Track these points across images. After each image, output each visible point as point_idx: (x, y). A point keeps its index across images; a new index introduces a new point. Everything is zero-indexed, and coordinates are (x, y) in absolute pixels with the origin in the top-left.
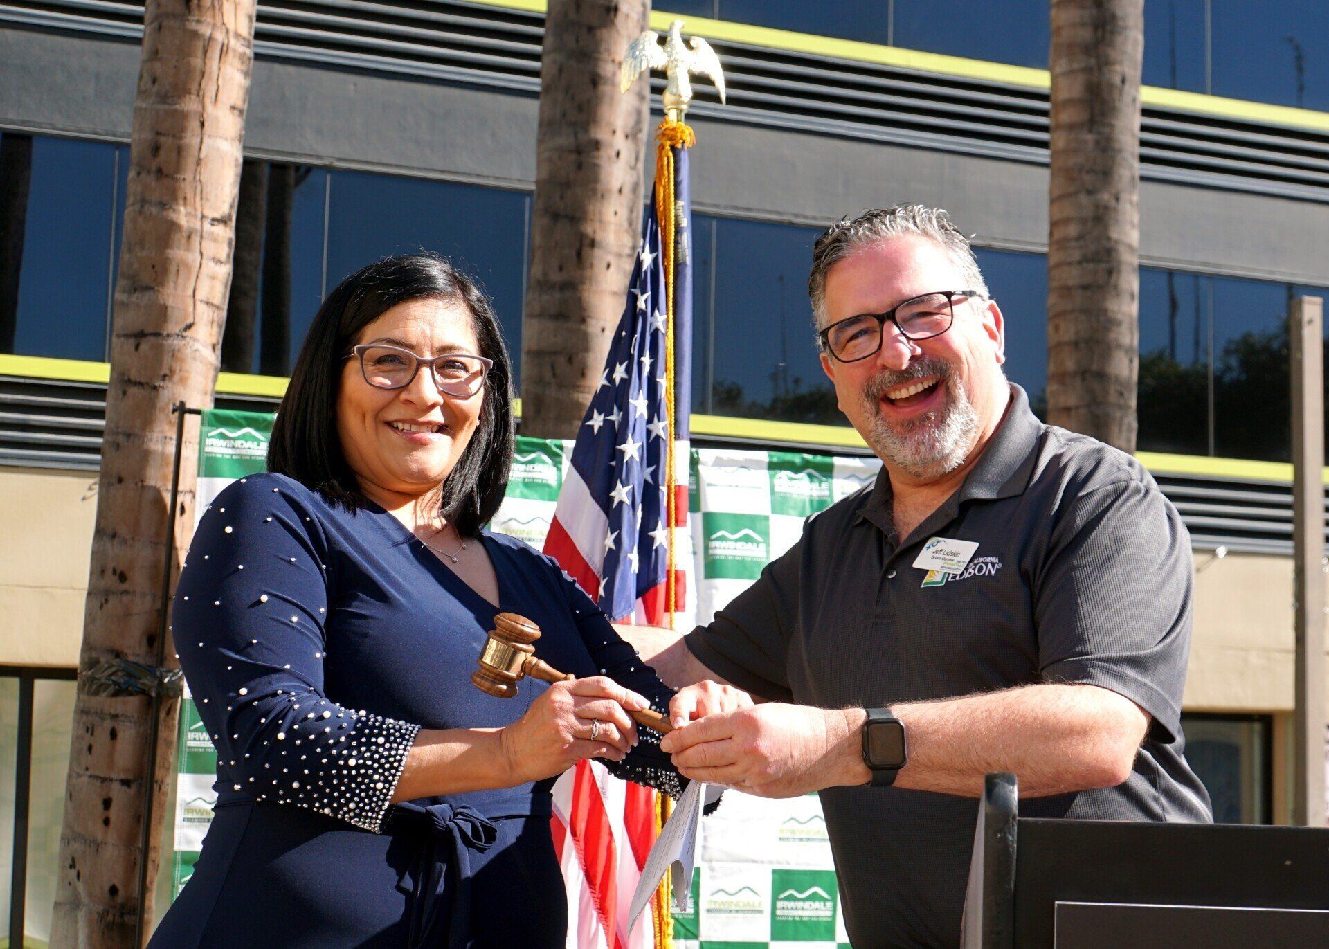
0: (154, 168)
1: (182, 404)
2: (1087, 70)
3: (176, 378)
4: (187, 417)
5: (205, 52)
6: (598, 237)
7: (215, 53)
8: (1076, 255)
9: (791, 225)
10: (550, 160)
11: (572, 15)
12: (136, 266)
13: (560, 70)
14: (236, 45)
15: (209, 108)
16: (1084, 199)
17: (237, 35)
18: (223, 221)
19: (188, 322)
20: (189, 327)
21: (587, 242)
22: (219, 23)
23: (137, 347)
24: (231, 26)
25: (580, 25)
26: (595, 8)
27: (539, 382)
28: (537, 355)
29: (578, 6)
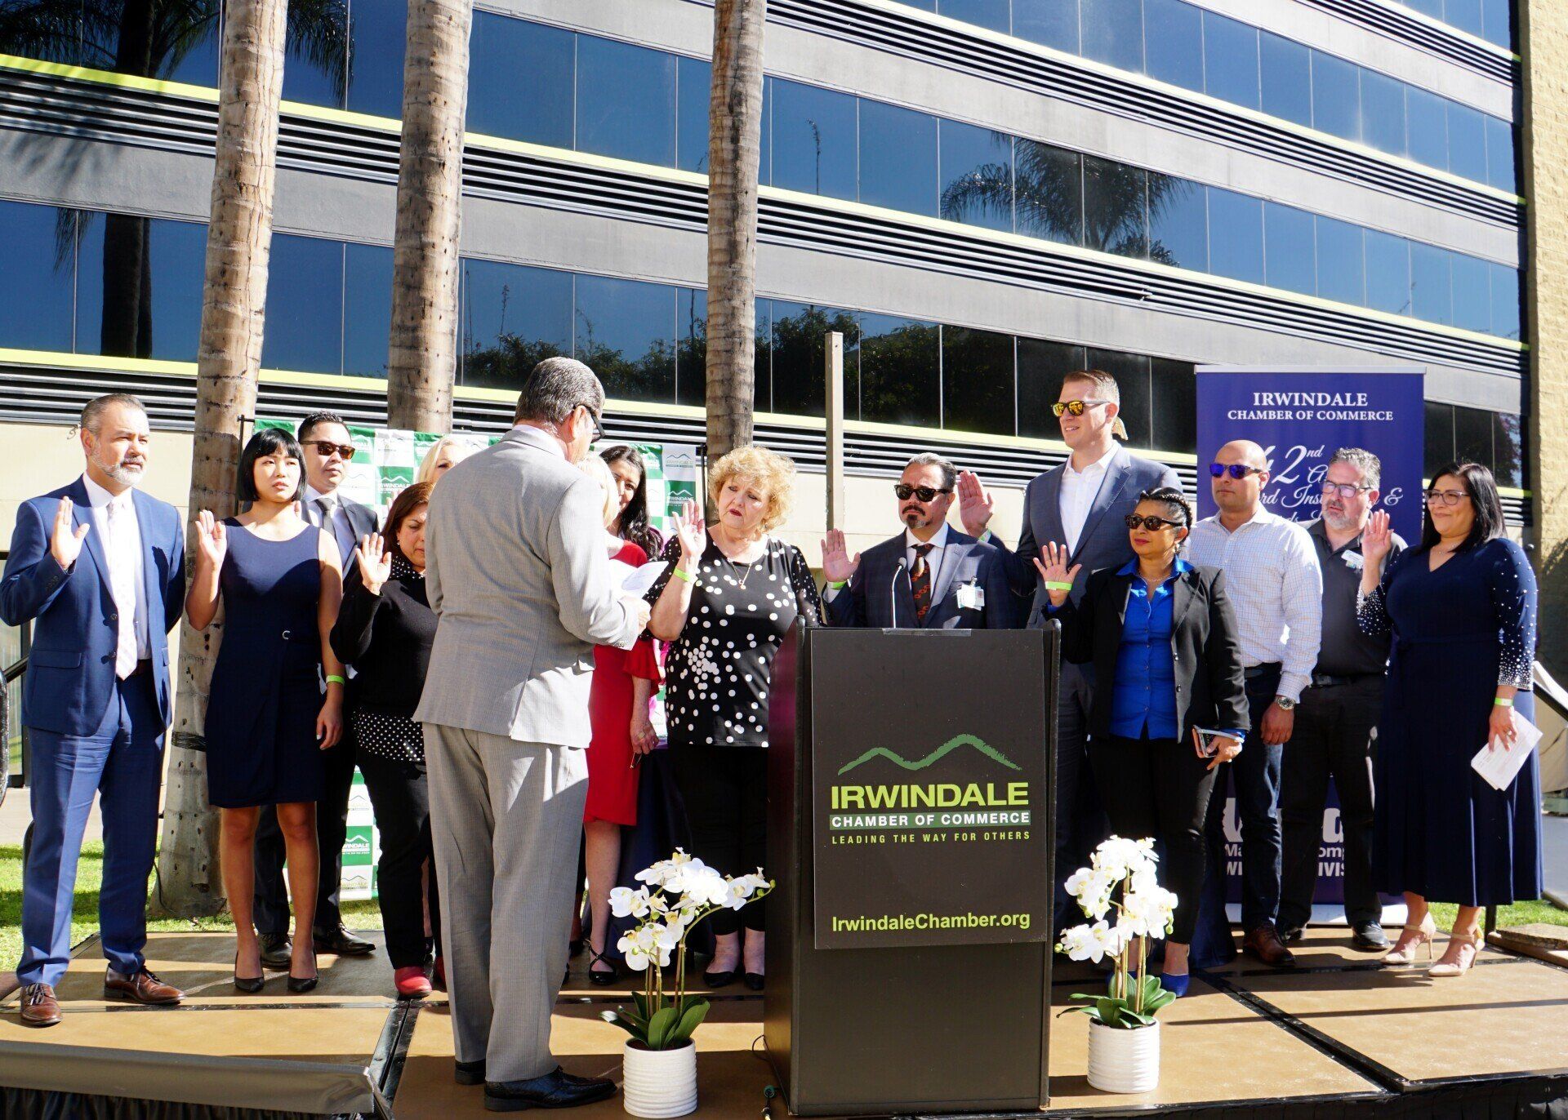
0: (222, 283)
1: (243, 416)
2: (729, 234)
3: (238, 401)
4: (245, 423)
5: (251, 218)
6: (435, 301)
7: (255, 218)
8: (723, 334)
10: (404, 253)
11: (417, 167)
12: (213, 338)
13: (411, 200)
14: (267, 214)
15: (253, 250)
16: (726, 302)
17: (267, 208)
18: (259, 312)
19: (245, 369)
20: (244, 372)
21: (427, 303)
22: (258, 200)
23: (215, 384)
24: (264, 202)
25: (422, 173)
26: (432, 163)
27: (401, 385)
28: (399, 370)
29: (421, 162)
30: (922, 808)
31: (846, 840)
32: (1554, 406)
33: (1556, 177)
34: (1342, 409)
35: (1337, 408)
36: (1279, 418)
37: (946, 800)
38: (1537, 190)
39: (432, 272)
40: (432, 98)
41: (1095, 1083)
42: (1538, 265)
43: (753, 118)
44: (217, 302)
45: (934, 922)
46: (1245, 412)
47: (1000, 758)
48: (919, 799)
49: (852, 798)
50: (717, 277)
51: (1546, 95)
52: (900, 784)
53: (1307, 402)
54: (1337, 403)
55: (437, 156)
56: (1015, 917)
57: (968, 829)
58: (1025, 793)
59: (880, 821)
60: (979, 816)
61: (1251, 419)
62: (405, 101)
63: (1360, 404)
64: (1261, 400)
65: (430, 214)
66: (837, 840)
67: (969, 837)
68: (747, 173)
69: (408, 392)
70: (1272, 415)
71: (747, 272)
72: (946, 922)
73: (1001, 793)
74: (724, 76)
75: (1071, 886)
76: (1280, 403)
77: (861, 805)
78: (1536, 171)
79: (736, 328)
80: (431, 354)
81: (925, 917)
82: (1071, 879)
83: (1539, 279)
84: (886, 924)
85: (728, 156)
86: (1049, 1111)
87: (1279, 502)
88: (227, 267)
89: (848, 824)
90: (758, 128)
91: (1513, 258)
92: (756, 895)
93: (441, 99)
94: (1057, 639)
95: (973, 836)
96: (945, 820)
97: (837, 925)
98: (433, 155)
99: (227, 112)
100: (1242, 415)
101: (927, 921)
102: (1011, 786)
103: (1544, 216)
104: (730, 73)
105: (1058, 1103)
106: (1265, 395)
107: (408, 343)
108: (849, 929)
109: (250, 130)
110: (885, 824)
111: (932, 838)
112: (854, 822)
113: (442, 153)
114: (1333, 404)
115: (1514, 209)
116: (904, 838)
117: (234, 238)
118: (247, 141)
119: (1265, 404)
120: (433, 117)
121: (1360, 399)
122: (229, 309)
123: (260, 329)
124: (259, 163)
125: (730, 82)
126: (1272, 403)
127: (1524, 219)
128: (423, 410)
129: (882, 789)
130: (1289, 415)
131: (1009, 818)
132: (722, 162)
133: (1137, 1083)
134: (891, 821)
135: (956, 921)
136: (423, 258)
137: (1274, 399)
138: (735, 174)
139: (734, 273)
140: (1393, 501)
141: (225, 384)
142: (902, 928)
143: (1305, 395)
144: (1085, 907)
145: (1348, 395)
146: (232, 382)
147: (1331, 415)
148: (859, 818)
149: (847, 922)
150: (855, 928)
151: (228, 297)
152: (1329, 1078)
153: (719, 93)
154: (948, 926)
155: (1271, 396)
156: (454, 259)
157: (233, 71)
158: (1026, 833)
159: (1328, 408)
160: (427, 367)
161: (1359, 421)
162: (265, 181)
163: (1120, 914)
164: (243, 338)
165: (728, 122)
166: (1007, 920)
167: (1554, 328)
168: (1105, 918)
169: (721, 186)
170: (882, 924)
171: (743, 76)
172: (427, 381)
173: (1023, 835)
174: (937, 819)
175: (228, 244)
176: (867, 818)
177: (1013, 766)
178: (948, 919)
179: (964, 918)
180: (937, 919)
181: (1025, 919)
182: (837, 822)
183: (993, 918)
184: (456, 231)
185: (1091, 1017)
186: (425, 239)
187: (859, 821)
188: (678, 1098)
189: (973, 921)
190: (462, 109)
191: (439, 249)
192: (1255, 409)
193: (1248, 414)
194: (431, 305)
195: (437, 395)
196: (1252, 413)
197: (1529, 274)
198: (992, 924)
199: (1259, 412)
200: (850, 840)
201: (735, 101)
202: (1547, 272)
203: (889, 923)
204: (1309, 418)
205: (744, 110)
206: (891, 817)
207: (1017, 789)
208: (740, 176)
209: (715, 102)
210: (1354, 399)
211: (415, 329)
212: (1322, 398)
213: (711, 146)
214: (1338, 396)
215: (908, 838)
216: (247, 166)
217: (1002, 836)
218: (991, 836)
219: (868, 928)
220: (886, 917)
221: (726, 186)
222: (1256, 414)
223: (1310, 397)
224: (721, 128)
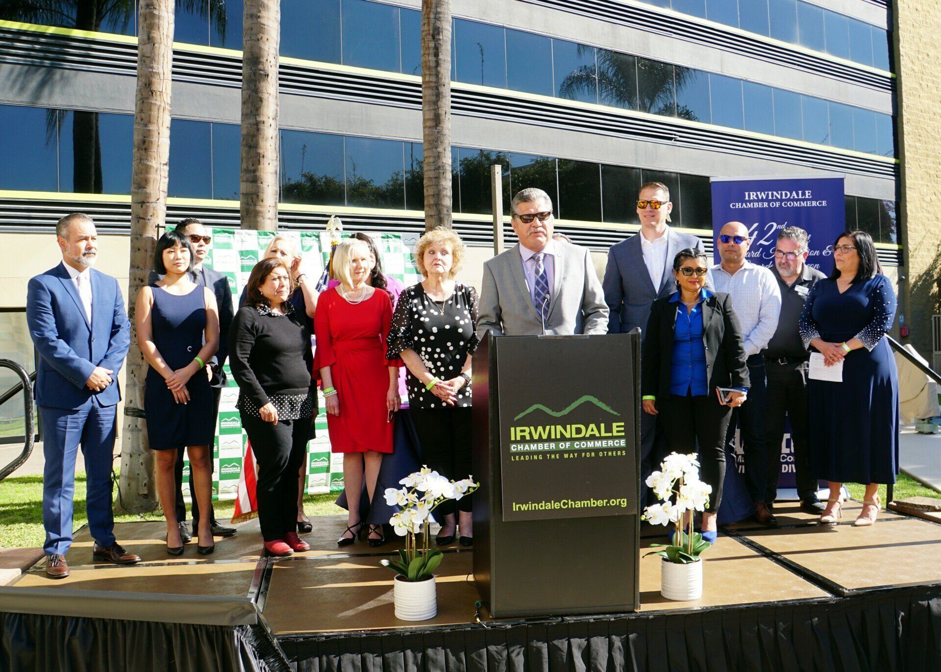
0: (144, 148)
1: (158, 225)
2: (435, 110)
3: (155, 216)
4: (160, 228)
5: (159, 110)
6: (265, 154)
7: (161, 110)
8: (433, 168)
9: (308, 132)
10: (247, 127)
11: (253, 77)
12: (139, 180)
13: (249, 96)
14: (168, 107)
15: (160, 128)
16: (434, 149)
17: (168, 104)
18: (166, 164)
19: (158, 197)
20: (158, 199)
21: (261, 156)
22: (162, 99)
23: (142, 207)
24: (166, 101)
25: (256, 81)
26: (261, 74)
27: (247, 204)
28: (246, 195)
29: (255, 74)
30: (563, 438)
31: (520, 458)
32: (915, 195)
33: (914, 60)
34: (797, 200)
35: (794, 200)
36: (760, 207)
37: (577, 433)
38: (903, 69)
39: (263, 138)
40: (260, 37)
41: (666, 595)
42: (904, 113)
43: (446, 42)
44: (141, 159)
45: (572, 504)
46: (740, 204)
47: (608, 409)
48: (561, 434)
49: (523, 434)
50: (428, 135)
51: (907, 13)
52: (550, 425)
53: (776, 197)
54: (794, 197)
55: (264, 70)
56: (618, 500)
57: (590, 450)
58: (622, 429)
59: (539, 447)
60: (596, 442)
61: (744, 208)
62: (244, 39)
63: (807, 197)
64: (749, 197)
65: (261, 104)
66: (515, 458)
67: (591, 455)
68: (444, 74)
69: (252, 208)
70: (756, 205)
71: (446, 132)
72: (579, 504)
73: (609, 429)
74: (429, 18)
75: (649, 482)
76: (760, 198)
77: (528, 438)
78: (901, 58)
79: (440, 164)
80: (265, 185)
81: (566, 501)
82: (649, 478)
83: (905, 121)
84: (544, 506)
85: (433, 64)
86: (640, 612)
87: (762, 256)
88: (146, 139)
89: (521, 449)
90: (449, 48)
91: (889, 110)
92: (468, 491)
93: (265, 37)
94: (639, 339)
95: (593, 454)
96: (577, 445)
97: (515, 507)
98: (261, 70)
99: (143, 49)
100: (738, 205)
101: (568, 504)
102: (614, 425)
103: (907, 84)
104: (432, 16)
105: (645, 607)
106: (751, 193)
107: (251, 179)
108: (523, 509)
109: (156, 58)
110: (542, 448)
111: (569, 456)
112: (524, 448)
113: (266, 68)
114: (792, 198)
115: (889, 81)
116: (553, 456)
117: (150, 122)
118: (155, 65)
119: (751, 198)
120: (260, 48)
121: (807, 194)
122: (148, 163)
123: (166, 174)
124: (162, 78)
125: (432, 21)
126: (756, 198)
127: (895, 86)
128: (261, 218)
129: (540, 428)
130: (766, 205)
131: (613, 443)
132: (429, 68)
133: (690, 595)
134: (545, 446)
135: (584, 504)
136: (258, 130)
137: (757, 196)
138: (437, 75)
139: (438, 132)
140: (828, 253)
141: (147, 207)
142: (553, 508)
143: (775, 193)
144: (658, 494)
145: (800, 192)
146: (151, 205)
147: (790, 204)
148: (527, 446)
149: (521, 505)
150: (526, 509)
151: (147, 156)
152: (801, 589)
153: (426, 28)
154: (580, 506)
155: (755, 194)
156: (276, 130)
157: (145, 25)
158: (624, 452)
159: (789, 200)
160: (263, 193)
161: (807, 207)
162: (166, 89)
163: (678, 498)
164: (157, 180)
165: (432, 44)
166: (614, 502)
167: (914, 149)
168: (669, 500)
169: (429, 82)
170: (542, 506)
171: (440, 17)
172: (262, 201)
173: (622, 453)
174: (572, 445)
175: (146, 125)
176: (532, 445)
177: (615, 413)
178: (579, 502)
179: (589, 502)
180: (573, 503)
181: (624, 502)
182: (514, 448)
183: (605, 501)
184: (276, 114)
185: (662, 557)
186: (258, 119)
187: (527, 447)
188: (426, 609)
189: (594, 503)
190: (277, 43)
191: (267, 124)
192: (746, 202)
193: (742, 205)
194: (263, 157)
195: (269, 209)
196: (744, 204)
197: (898, 119)
198: (605, 505)
199: (748, 204)
200: (522, 458)
201: (436, 32)
202: (909, 117)
203: (545, 506)
204: (777, 206)
205: (441, 37)
206: (545, 444)
207: (617, 427)
208: (440, 76)
209: (424, 33)
210: (804, 194)
211: (255, 171)
212: (785, 194)
213: (423, 59)
214: (794, 193)
215: (555, 456)
216: (155, 80)
217: (610, 454)
218: (604, 454)
219: (533, 509)
220: (544, 502)
221: (432, 82)
222: (746, 205)
223: (778, 193)
224: (429, 48)
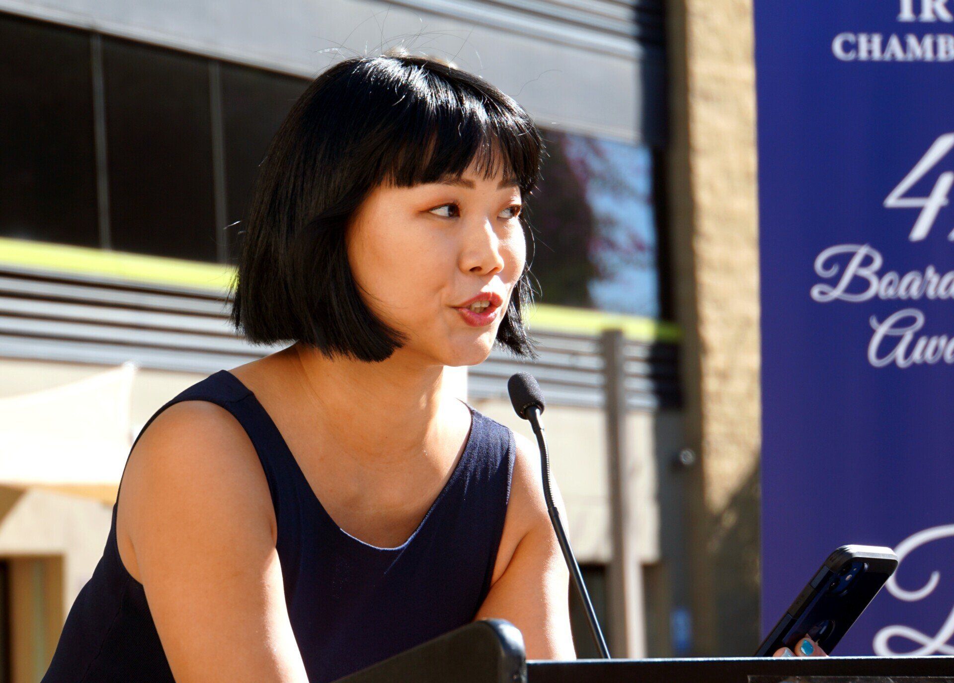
46: (877, 39)
61: (894, 64)
100: (869, 47)
119: (927, 16)
192: (903, 30)
193: (884, 45)
196: (894, 42)
199: (912, 40)
222: (904, 46)
